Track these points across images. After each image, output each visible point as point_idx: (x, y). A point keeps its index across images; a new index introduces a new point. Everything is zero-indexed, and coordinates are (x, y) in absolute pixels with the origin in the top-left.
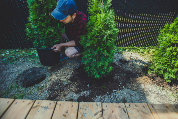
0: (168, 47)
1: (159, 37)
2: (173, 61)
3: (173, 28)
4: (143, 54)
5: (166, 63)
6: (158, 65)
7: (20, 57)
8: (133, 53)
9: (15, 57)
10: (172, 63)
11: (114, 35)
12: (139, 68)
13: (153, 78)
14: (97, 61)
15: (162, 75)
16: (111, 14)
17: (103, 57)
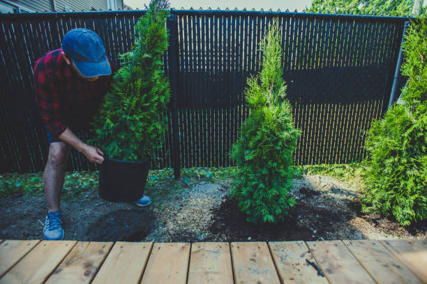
0: (386, 158)
1: (367, 142)
2: (402, 183)
3: (386, 127)
4: (343, 178)
5: (390, 186)
6: (377, 192)
7: (85, 190)
8: (322, 177)
9: (73, 190)
10: (401, 186)
11: (293, 140)
12: (342, 203)
13: (374, 221)
14: (266, 186)
15: (390, 211)
16: (286, 107)
17: (277, 179)
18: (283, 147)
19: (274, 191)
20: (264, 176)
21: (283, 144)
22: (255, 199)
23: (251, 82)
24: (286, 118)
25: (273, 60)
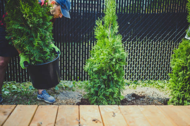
4: (163, 89)
5: (182, 88)
8: (149, 88)
11: (123, 59)
14: (106, 87)
16: (119, 39)
17: (113, 82)
18: (116, 63)
19: (110, 90)
20: (105, 80)
21: (116, 61)
22: (99, 96)
23: (98, 23)
24: (118, 45)
25: (111, 11)
